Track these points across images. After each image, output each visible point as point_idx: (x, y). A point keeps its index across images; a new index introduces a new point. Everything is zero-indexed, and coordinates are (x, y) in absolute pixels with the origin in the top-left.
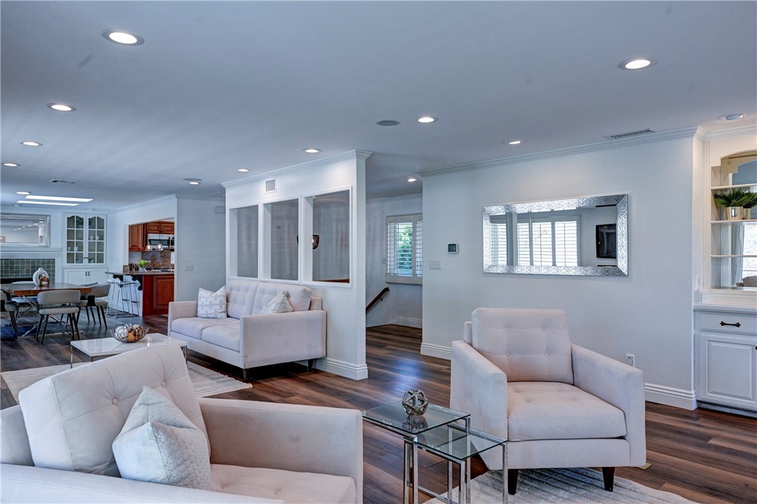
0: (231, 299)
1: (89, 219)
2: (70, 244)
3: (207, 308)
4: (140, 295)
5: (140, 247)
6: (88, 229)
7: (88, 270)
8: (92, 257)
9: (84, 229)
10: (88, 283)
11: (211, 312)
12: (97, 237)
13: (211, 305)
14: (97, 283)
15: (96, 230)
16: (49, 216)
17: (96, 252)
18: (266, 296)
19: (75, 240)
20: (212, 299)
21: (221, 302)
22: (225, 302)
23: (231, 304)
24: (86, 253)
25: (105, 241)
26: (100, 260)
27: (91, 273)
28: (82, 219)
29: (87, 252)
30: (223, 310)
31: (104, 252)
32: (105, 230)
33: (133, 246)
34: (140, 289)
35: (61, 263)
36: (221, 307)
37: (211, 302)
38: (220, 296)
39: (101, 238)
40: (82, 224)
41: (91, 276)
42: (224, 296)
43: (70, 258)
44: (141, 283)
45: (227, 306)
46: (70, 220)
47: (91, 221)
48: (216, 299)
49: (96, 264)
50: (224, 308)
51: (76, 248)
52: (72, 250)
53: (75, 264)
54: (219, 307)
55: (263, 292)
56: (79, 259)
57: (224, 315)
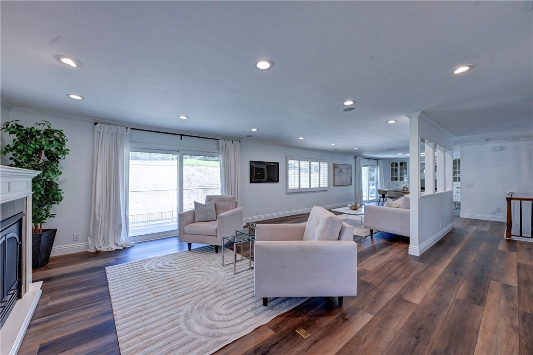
19: (457, 171)
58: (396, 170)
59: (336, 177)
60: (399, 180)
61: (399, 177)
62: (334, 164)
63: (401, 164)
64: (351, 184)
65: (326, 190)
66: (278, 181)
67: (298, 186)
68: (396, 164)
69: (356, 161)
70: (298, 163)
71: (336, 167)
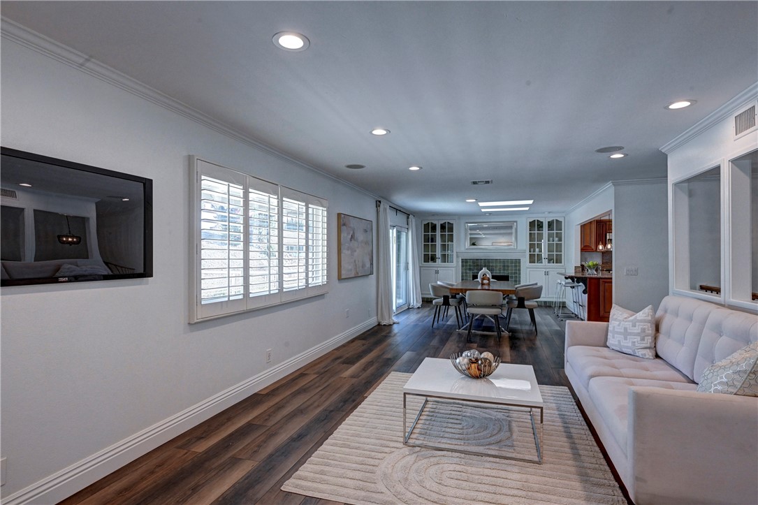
0: (663, 328)
1: (549, 222)
2: (532, 246)
3: (620, 337)
4: (585, 298)
5: (593, 247)
6: (547, 232)
7: (547, 270)
8: (550, 258)
9: (544, 232)
10: (528, 283)
11: (627, 345)
12: (556, 239)
13: (626, 334)
14: (536, 284)
15: (555, 232)
16: (516, 222)
17: (555, 253)
18: (724, 337)
19: (536, 242)
20: (628, 325)
21: (643, 330)
22: (650, 330)
23: (661, 337)
24: (545, 254)
25: (563, 242)
26: (559, 260)
27: (550, 273)
28: (542, 222)
29: (547, 253)
30: (648, 345)
31: (563, 253)
32: (563, 231)
33: (584, 247)
34: (584, 292)
35: (525, 262)
36: (643, 339)
37: (626, 329)
38: (641, 321)
39: (560, 240)
40: (542, 227)
41: (550, 276)
42: (649, 322)
43: (533, 259)
44: (586, 286)
45: (656, 338)
46: (532, 224)
47: (550, 224)
48: (634, 326)
49: (555, 264)
50: (648, 341)
51: (537, 250)
52: (534, 251)
53: (536, 264)
54: (639, 338)
55: (719, 330)
56: (540, 259)
57: (649, 354)
58: (433, 240)
59: (345, 253)
60: (439, 261)
61: (438, 253)
62: (339, 215)
63: (443, 227)
64: (372, 273)
65: (321, 296)
66: (147, 272)
67: (241, 290)
68: (434, 228)
69: (378, 212)
70: (241, 193)
71: (344, 225)
